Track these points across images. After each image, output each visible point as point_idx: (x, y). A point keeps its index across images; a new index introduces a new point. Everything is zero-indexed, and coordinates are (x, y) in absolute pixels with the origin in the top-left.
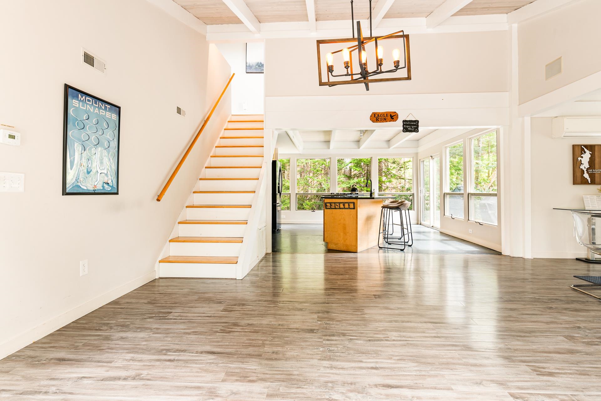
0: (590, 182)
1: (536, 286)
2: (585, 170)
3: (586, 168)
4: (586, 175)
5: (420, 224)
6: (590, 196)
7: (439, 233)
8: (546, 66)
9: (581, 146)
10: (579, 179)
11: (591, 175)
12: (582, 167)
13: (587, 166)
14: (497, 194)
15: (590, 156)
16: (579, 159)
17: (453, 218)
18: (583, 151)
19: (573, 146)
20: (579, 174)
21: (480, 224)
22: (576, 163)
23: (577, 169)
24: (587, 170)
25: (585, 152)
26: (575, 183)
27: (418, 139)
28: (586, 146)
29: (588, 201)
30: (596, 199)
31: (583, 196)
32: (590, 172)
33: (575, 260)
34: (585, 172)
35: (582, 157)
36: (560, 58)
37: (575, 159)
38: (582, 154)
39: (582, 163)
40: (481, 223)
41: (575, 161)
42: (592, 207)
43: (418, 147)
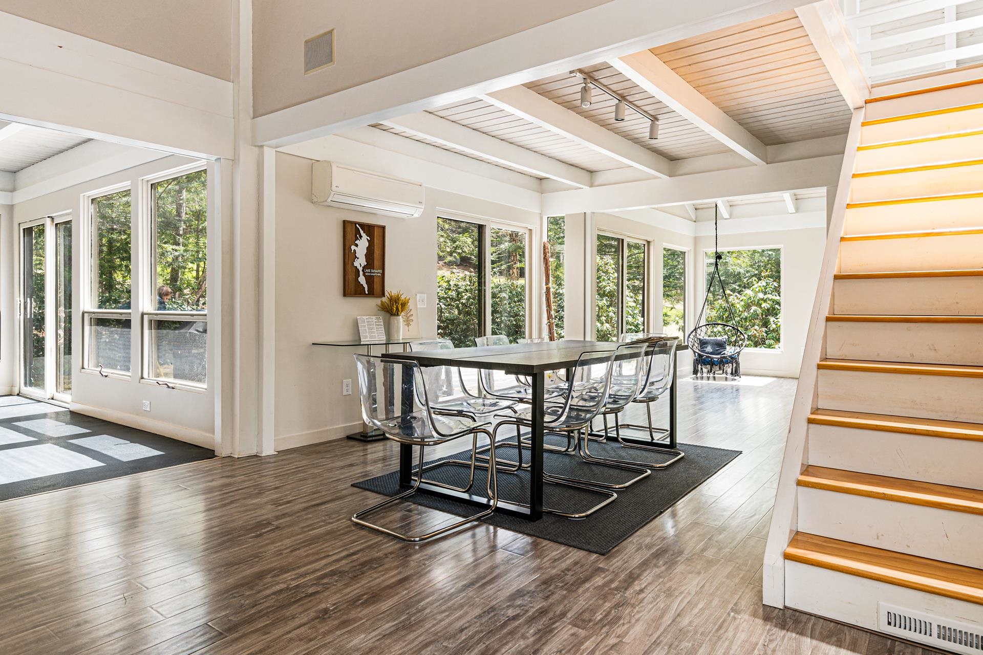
0: (367, 293)
1: (287, 542)
2: (361, 269)
3: (363, 266)
4: (362, 280)
5: (18, 395)
6: (367, 317)
7: (69, 413)
8: (306, 42)
9: (355, 223)
10: (352, 286)
11: (369, 280)
12: (356, 264)
13: (364, 263)
14: (206, 315)
15: (367, 244)
16: (353, 247)
17: (104, 374)
18: (358, 236)
19: (344, 221)
20: (351, 276)
21: (169, 387)
22: (348, 256)
23: (349, 268)
24: (363, 271)
25: (361, 237)
26: (345, 294)
27: (15, 169)
28: (363, 226)
29: (365, 326)
30: (376, 322)
31: (358, 317)
32: (367, 274)
33: (346, 441)
34: (361, 273)
35: (357, 245)
36: (331, 32)
37: (347, 248)
38: (357, 239)
39: (356, 257)
40: (170, 385)
41: (347, 251)
42: (371, 337)
43: (13, 190)
